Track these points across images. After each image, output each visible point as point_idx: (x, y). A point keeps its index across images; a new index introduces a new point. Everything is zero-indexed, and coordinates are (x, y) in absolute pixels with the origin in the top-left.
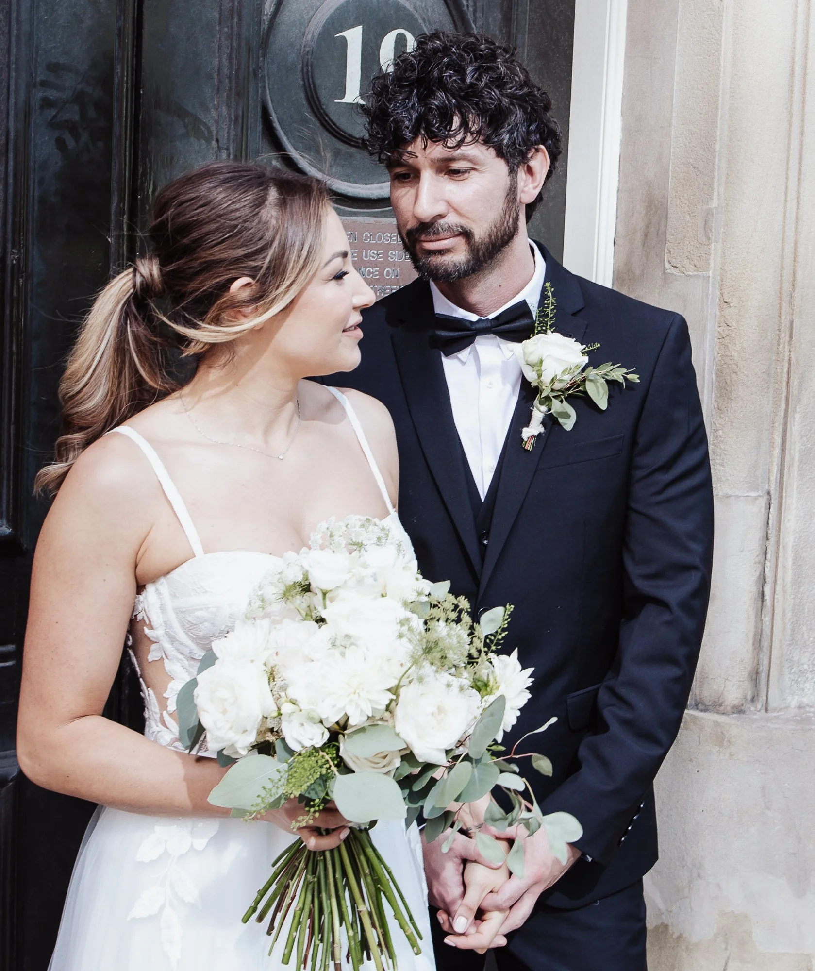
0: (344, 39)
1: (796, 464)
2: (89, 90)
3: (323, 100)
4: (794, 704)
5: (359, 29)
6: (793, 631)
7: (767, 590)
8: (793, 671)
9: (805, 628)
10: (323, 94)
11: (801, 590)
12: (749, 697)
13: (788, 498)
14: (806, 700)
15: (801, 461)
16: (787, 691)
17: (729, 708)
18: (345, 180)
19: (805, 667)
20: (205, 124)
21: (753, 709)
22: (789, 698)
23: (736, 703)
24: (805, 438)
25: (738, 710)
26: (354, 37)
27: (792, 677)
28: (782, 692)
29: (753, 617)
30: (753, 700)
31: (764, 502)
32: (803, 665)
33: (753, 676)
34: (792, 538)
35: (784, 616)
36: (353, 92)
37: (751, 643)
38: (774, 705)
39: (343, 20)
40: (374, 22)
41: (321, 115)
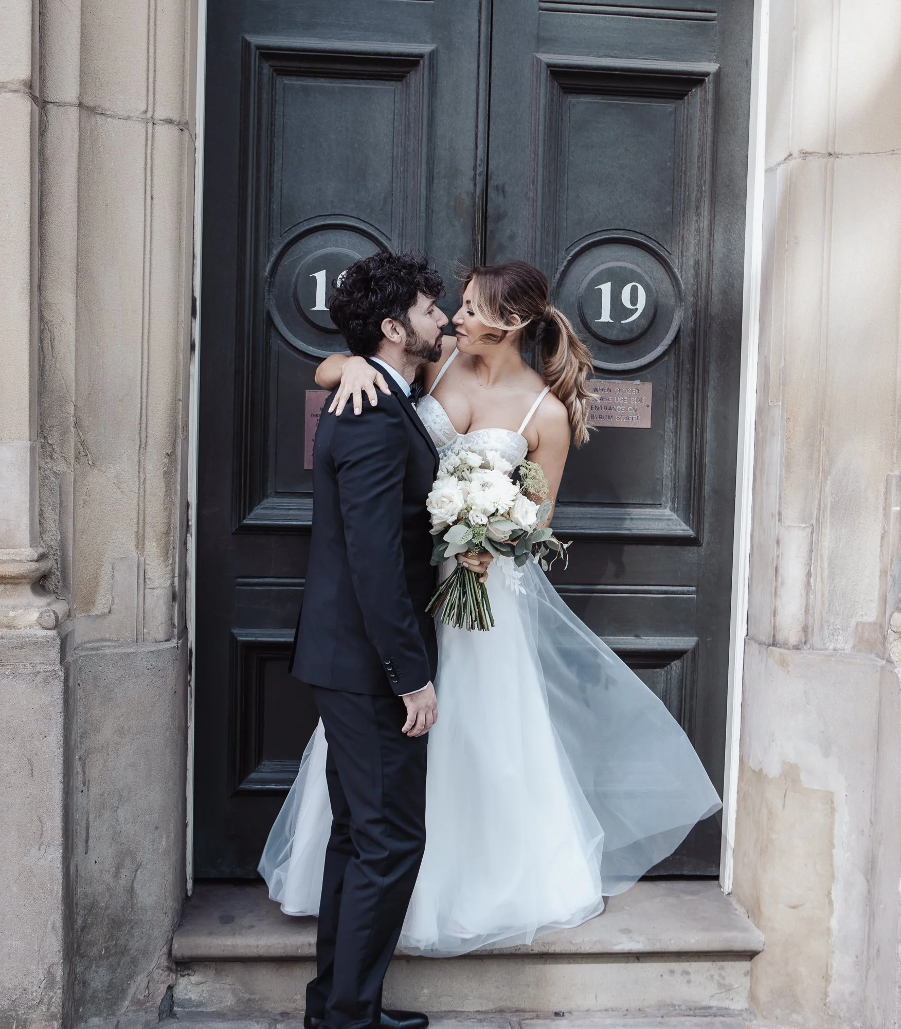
0: (600, 290)
1: (829, 509)
3: (588, 321)
4: (831, 647)
5: (609, 284)
6: (829, 605)
7: (812, 580)
8: (830, 628)
9: (837, 604)
10: (588, 318)
11: (835, 582)
12: (803, 641)
13: (823, 529)
14: (839, 646)
16: (827, 640)
17: (791, 647)
19: (838, 626)
21: (805, 648)
22: (828, 644)
23: (795, 643)
24: (834, 495)
25: (797, 648)
26: (606, 289)
27: (829, 632)
28: (822, 639)
29: (804, 595)
30: (805, 643)
31: (809, 530)
32: (836, 625)
33: (805, 629)
34: (827, 552)
35: (823, 596)
36: (606, 317)
37: (804, 610)
38: (818, 647)
39: (600, 279)
40: (618, 279)
41: (588, 328)
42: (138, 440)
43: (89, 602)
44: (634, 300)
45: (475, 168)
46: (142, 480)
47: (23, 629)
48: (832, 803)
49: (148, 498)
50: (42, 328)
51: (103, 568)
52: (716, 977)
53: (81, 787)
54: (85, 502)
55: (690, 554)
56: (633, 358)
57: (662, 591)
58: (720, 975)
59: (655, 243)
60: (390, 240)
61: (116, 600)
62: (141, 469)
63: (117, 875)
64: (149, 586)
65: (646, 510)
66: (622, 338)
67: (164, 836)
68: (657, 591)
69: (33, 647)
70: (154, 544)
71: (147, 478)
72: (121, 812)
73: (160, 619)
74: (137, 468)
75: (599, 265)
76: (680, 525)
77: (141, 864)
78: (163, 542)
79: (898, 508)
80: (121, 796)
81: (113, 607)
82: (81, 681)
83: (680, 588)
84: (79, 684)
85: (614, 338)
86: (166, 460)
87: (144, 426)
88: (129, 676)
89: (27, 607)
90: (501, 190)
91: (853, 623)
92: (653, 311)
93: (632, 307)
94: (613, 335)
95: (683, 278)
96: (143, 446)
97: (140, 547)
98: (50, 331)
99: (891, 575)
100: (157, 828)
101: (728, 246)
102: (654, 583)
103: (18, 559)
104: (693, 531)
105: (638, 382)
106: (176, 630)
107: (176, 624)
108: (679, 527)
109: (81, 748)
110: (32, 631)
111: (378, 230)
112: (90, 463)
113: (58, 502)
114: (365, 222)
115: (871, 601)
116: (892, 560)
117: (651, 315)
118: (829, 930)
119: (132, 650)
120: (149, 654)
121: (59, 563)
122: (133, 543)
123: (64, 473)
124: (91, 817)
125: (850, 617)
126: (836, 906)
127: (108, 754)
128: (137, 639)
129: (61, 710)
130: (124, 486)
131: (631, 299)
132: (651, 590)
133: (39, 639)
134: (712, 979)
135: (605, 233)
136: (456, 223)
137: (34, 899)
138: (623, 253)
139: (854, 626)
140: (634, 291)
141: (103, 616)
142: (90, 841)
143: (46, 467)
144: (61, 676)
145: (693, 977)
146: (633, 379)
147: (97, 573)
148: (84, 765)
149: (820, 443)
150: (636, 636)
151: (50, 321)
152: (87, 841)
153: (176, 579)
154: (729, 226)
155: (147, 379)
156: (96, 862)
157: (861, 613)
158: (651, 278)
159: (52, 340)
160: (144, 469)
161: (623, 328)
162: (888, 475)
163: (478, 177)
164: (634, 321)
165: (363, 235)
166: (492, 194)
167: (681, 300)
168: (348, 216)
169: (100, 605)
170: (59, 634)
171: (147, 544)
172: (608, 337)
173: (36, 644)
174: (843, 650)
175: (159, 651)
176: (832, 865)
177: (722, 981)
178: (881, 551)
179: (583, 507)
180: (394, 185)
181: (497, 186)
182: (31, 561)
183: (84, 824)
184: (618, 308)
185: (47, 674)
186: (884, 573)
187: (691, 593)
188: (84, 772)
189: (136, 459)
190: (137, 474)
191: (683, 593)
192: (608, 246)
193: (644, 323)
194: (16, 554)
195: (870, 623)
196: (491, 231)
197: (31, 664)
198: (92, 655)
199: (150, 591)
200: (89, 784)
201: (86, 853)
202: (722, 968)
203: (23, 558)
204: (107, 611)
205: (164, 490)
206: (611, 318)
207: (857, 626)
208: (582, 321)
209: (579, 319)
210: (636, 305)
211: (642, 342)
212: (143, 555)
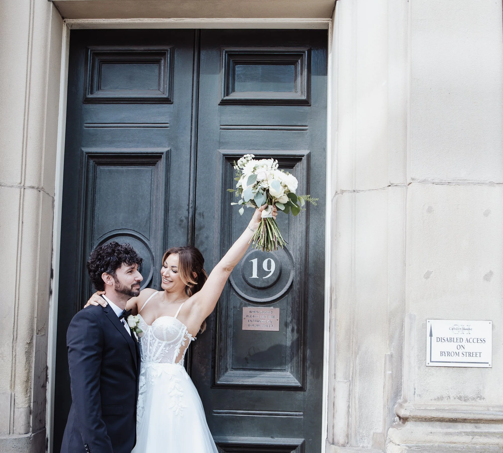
0: (252, 262)
1: (358, 372)
3: (246, 277)
4: (361, 446)
5: (256, 259)
6: (360, 423)
7: (350, 410)
8: (360, 435)
10: (246, 276)
11: (362, 411)
12: (347, 442)
13: (355, 383)
14: (365, 445)
15: (360, 372)
16: (359, 442)
17: (340, 445)
18: (255, 298)
19: (364, 435)
21: (348, 446)
22: (359, 444)
23: (342, 443)
24: (361, 365)
25: (343, 446)
26: (255, 262)
27: (360, 437)
28: (356, 441)
29: (347, 418)
30: (348, 443)
31: (348, 383)
32: (363, 434)
33: (347, 436)
34: (358, 395)
35: (356, 418)
36: (255, 275)
37: (346, 425)
38: (354, 445)
39: (252, 257)
40: (261, 257)
41: (246, 281)
42: (12, 336)
44: (269, 267)
45: (189, 205)
46: (14, 356)
49: (17, 364)
55: (299, 395)
56: (270, 296)
57: (285, 414)
60: (149, 240)
62: (14, 350)
64: (17, 407)
65: (277, 373)
66: (263, 286)
68: (283, 414)
70: (19, 386)
71: (17, 354)
73: (22, 423)
74: (11, 350)
76: (294, 380)
78: (24, 385)
79: (390, 372)
83: (295, 413)
85: (259, 286)
86: (27, 346)
87: (15, 329)
88: (2, 451)
90: (202, 215)
91: (372, 433)
92: (279, 272)
93: (268, 271)
94: (258, 285)
95: (294, 255)
96: (15, 339)
97: (12, 387)
99: (387, 408)
101: (317, 239)
102: (281, 410)
104: (300, 383)
105: (272, 308)
106: (31, 429)
107: (31, 426)
108: (293, 381)
111: (144, 236)
114: (137, 232)
115: (380, 421)
116: (388, 400)
117: (278, 274)
119: (5, 438)
120: (14, 440)
122: (9, 386)
125: (370, 430)
128: (10, 433)
130: (5, 358)
131: (267, 266)
132: (280, 414)
136: (180, 232)
140: (269, 262)
146: (269, 306)
149: (353, 338)
150: (272, 437)
153: (32, 404)
154: (317, 229)
155: (18, 307)
157: (375, 428)
158: (278, 256)
160: (16, 350)
161: (264, 281)
162: (386, 354)
163: (190, 209)
164: (269, 277)
165: (136, 238)
166: (197, 217)
167: (294, 267)
168: (129, 229)
171: (16, 386)
172: (256, 285)
174: (367, 447)
175: (19, 439)
178: (383, 395)
179: (245, 371)
180: (151, 214)
181: (200, 214)
184: (261, 271)
186: (384, 406)
187: (301, 415)
189: (11, 345)
190: (11, 353)
191: (296, 415)
193: (275, 278)
195: (379, 433)
196: (197, 235)
199: (17, 409)
205: (25, 360)
206: (258, 276)
207: (373, 435)
208: (243, 278)
209: (242, 277)
210: (270, 269)
211: (274, 288)
212: (14, 392)
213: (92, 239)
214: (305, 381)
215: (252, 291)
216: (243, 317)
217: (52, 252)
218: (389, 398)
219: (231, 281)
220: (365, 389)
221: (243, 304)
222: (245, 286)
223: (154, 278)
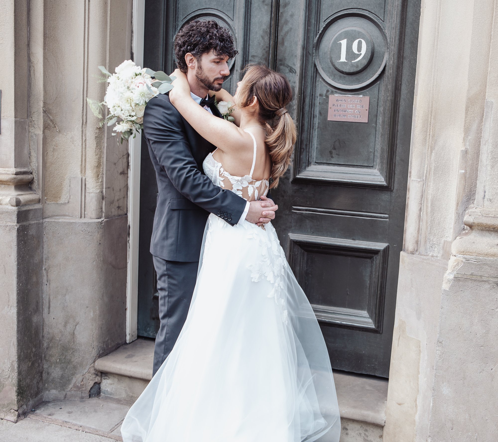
0: (341, 44)
2: (262, 61)
3: (333, 61)
4: (430, 255)
5: (346, 40)
6: (431, 229)
7: (421, 214)
8: (430, 243)
9: (435, 229)
11: (434, 215)
12: (416, 249)
13: (429, 183)
14: (435, 255)
15: (435, 170)
16: (428, 250)
17: (409, 252)
18: (343, 84)
19: (435, 242)
20: (294, 69)
21: (416, 254)
22: (429, 252)
23: (411, 250)
24: (436, 162)
25: (412, 253)
26: (344, 43)
27: (430, 245)
28: (426, 249)
29: (418, 222)
30: (417, 251)
31: (422, 183)
32: (434, 241)
33: (417, 242)
34: (430, 197)
35: (427, 223)
36: (343, 59)
37: (417, 231)
38: (423, 254)
39: (340, 38)
40: (351, 37)
41: (334, 66)
42: (81, 120)
43: (57, 196)
44: (359, 49)
46: (84, 140)
47: (4, 205)
48: (420, 347)
49: (87, 149)
50: (30, 65)
51: (65, 181)
52: (363, 435)
53: (46, 283)
54: (54, 149)
55: (385, 196)
56: (359, 82)
57: (369, 215)
58: (365, 434)
59: (374, 15)
60: (233, 20)
61: (72, 197)
62: (84, 135)
63: (65, 326)
64: (88, 192)
65: (364, 169)
66: (352, 71)
67: (92, 311)
68: (366, 215)
69: (6, 214)
70: (90, 171)
71: (87, 139)
72: (67, 297)
73: (93, 208)
74: (81, 134)
75: (342, 29)
77: (78, 323)
78: (95, 171)
79: (463, 171)
80: (67, 290)
81: (70, 200)
82: (46, 233)
83: (380, 215)
84: (45, 235)
85: (347, 71)
86: (97, 131)
87: (85, 114)
88: (72, 234)
89: (7, 195)
91: (442, 242)
92: (371, 55)
93: (358, 53)
94: (347, 69)
95: (389, 35)
96: (84, 123)
97: (83, 172)
98: (33, 66)
100: (87, 307)
102: (364, 211)
103: (8, 173)
104: (386, 182)
105: (361, 96)
106: (104, 214)
107: (104, 211)
108: (379, 180)
109: (46, 264)
110: (7, 207)
111: (227, 15)
112: (58, 131)
113: (36, 148)
114: (221, 11)
115: (451, 228)
117: (369, 57)
118: (414, 421)
119: (76, 221)
120: (83, 224)
121: (37, 177)
122: (79, 170)
123: (39, 134)
124: (51, 297)
125: (441, 237)
126: (418, 408)
127: (60, 269)
128: (81, 216)
129: (15, 244)
131: (358, 48)
132: (363, 214)
133: (9, 211)
134: (361, 435)
135: (346, 11)
136: (263, 9)
137: (6, 330)
138: (355, 22)
139: (443, 243)
140: (360, 44)
141: (65, 204)
142: (51, 308)
143: (32, 131)
144: (16, 228)
145: (349, 432)
146: (358, 94)
147: (61, 184)
148: (47, 272)
149: (430, 130)
150: (353, 239)
151: (34, 62)
152: (49, 308)
153: (104, 190)
156: (54, 318)
157: (446, 235)
159: (34, 70)
160: (85, 135)
161: (352, 65)
162: (461, 150)
164: (359, 61)
165: (220, 19)
167: (388, 48)
168: (213, 9)
169: (64, 199)
170: (18, 209)
171: (87, 171)
172: (344, 70)
173: (8, 213)
174: (437, 257)
175: (89, 223)
176: (418, 384)
177: (366, 438)
179: (328, 165)
182: (13, 174)
183: (47, 300)
184: (350, 55)
185: (11, 227)
187: (386, 218)
188: (47, 276)
189: (81, 130)
190: (81, 137)
191: (381, 218)
192: (347, 18)
193: (365, 62)
194: (8, 171)
196: (282, 13)
197: (6, 221)
198: (52, 222)
199: (88, 194)
200: (50, 281)
201: (49, 313)
202: (366, 430)
203: (10, 173)
204: (67, 201)
205: (95, 145)
206: (346, 59)
207: (444, 243)
208: (331, 61)
209: (329, 60)
210: (361, 51)
211: (365, 73)
212: (85, 176)
213: (175, 20)
214: (393, 180)
215: (340, 77)
216: (330, 106)
217: (132, 34)
218: (460, 202)
219: (317, 65)
220: (440, 190)
221: (330, 91)
222: (332, 71)
223: (236, 62)
